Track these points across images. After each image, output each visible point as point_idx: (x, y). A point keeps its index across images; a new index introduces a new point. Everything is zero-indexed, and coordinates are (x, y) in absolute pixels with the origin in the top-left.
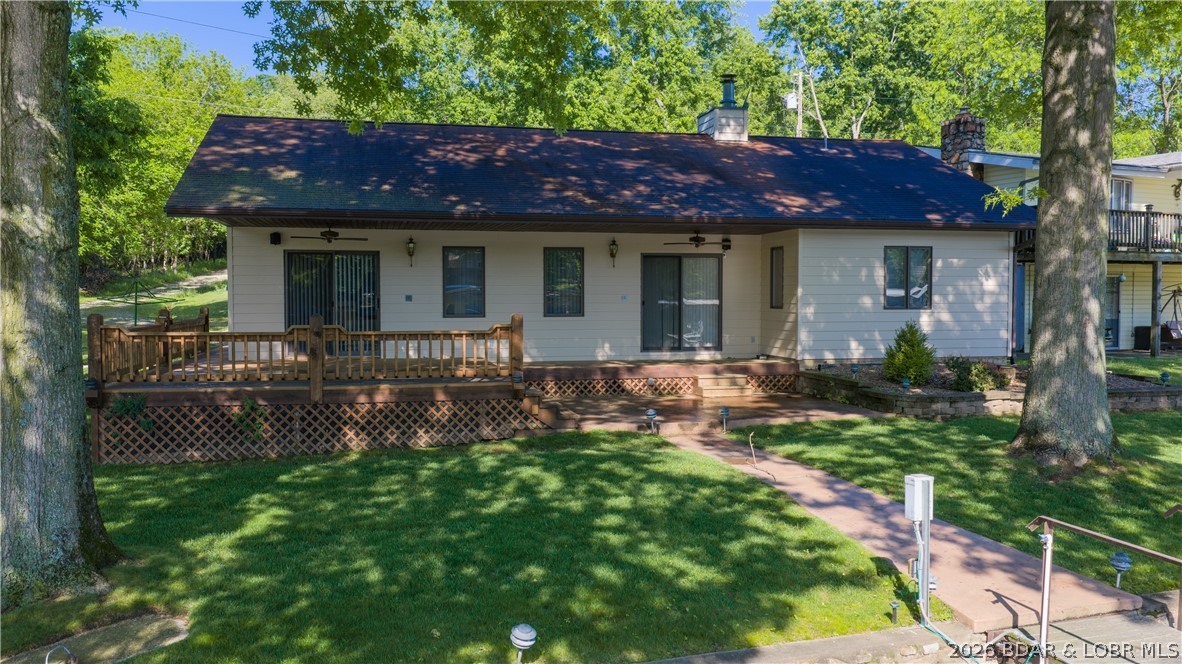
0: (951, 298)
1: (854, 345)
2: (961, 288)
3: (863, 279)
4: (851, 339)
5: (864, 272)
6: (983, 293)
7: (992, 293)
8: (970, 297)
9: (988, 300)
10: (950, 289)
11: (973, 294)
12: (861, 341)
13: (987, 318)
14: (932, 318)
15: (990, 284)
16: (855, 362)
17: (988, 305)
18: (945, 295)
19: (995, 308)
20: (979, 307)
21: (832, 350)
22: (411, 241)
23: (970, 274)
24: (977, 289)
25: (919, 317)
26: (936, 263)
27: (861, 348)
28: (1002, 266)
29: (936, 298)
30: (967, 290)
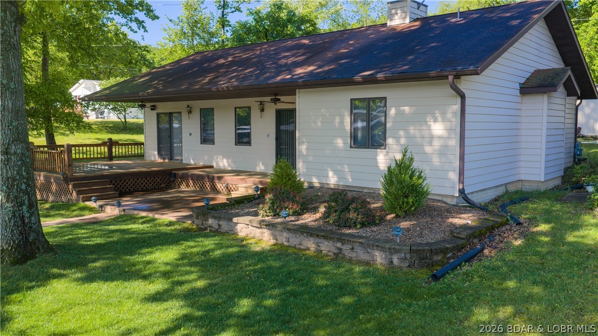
0: (403, 141)
1: (331, 174)
2: (412, 132)
3: (337, 124)
4: (329, 169)
5: (337, 120)
6: (432, 137)
7: (440, 137)
8: (419, 140)
9: (437, 144)
10: (402, 133)
11: (423, 137)
12: (336, 172)
13: (436, 160)
14: (387, 157)
15: (438, 128)
16: (332, 186)
17: (437, 148)
18: (397, 139)
19: (443, 152)
20: (428, 149)
21: (318, 177)
22: (188, 106)
23: (420, 119)
24: (426, 133)
25: (376, 155)
26: (390, 110)
27: (335, 176)
28: (450, 111)
29: (390, 141)
30: (417, 134)
